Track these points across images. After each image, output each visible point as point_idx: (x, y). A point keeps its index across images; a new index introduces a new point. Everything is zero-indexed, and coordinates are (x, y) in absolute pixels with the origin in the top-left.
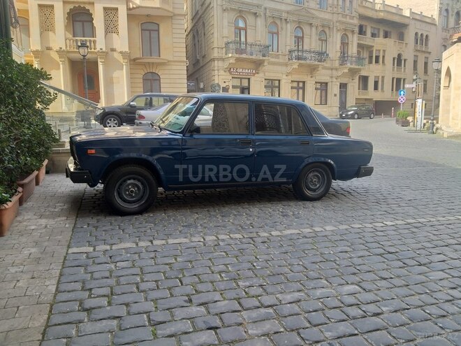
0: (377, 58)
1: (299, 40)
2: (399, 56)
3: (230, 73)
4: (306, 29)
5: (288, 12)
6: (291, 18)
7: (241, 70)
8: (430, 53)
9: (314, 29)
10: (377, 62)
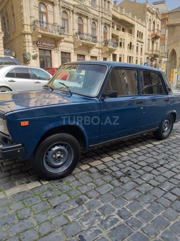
0: (121, 43)
1: (81, 26)
2: (131, 43)
3: (37, 45)
4: (85, 20)
5: (74, 6)
6: (76, 10)
7: (45, 44)
8: (143, 43)
9: (89, 20)
10: (121, 46)
